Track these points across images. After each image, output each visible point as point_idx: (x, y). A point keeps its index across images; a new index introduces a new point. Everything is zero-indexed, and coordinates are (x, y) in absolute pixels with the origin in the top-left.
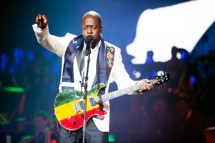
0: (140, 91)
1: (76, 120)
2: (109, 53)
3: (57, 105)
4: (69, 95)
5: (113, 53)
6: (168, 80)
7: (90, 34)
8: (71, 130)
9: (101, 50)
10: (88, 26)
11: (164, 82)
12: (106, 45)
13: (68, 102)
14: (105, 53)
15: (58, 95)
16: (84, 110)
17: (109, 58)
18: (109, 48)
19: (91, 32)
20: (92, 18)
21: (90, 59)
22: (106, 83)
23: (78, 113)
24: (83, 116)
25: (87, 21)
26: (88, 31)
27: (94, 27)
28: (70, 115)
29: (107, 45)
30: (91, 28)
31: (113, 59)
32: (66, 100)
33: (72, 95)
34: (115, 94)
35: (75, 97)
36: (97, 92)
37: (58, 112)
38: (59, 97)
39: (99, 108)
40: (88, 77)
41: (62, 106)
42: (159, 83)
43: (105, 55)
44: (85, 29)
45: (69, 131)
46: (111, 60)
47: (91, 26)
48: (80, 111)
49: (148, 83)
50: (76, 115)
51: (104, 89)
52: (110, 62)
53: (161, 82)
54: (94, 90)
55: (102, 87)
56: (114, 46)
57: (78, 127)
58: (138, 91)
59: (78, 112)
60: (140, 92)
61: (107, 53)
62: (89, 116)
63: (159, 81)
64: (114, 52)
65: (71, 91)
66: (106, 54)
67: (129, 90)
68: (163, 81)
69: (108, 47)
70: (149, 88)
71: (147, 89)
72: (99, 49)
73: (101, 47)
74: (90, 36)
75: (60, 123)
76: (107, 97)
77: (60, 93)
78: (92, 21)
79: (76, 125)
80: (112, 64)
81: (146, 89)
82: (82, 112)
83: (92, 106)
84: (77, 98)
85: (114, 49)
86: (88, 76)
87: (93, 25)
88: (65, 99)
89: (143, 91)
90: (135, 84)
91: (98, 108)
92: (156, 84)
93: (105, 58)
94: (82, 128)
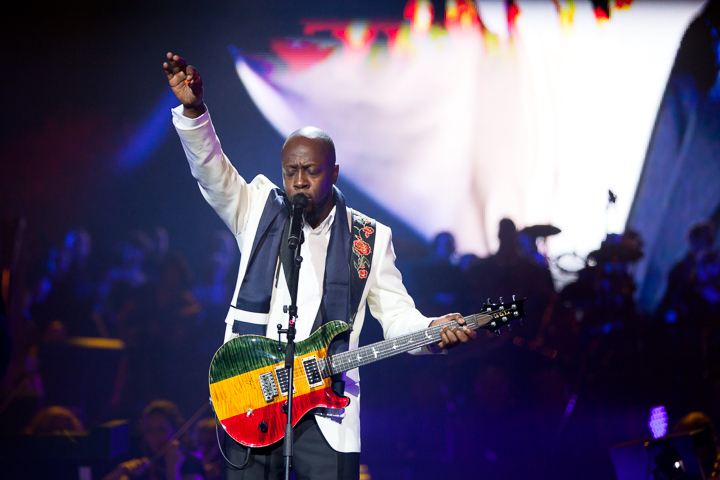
0: (441, 344)
1: (267, 419)
2: (359, 241)
3: (217, 378)
4: (248, 349)
5: (371, 240)
6: (518, 317)
7: (302, 191)
8: (252, 445)
9: (336, 231)
10: (295, 168)
11: (507, 322)
12: (353, 219)
13: (246, 370)
14: (349, 240)
15: (221, 350)
16: (286, 393)
17: (358, 254)
18: (361, 226)
19: (306, 184)
20: (305, 145)
21: (302, 259)
22: (351, 320)
23: (273, 400)
24: (286, 408)
25: (294, 155)
26: (295, 182)
27: (311, 169)
28: (250, 406)
29: (356, 218)
30: (303, 174)
31: (369, 258)
32: (239, 363)
33: (259, 352)
34: (375, 351)
35: (266, 358)
36: (325, 346)
37: (219, 396)
38: (223, 354)
39: (331, 389)
40: (296, 308)
41: (232, 380)
42: (494, 323)
43: (347, 245)
44: (291, 175)
45: (246, 448)
46: (364, 260)
47: (305, 168)
48: (277, 395)
49: (462, 325)
50: (265, 405)
51: (344, 337)
52: (361, 263)
53: (499, 321)
54: (317, 338)
55: (340, 332)
56: (373, 221)
57: (272, 437)
58: (433, 346)
59: (274, 397)
60: (440, 350)
61: (353, 239)
62: (303, 409)
63: (494, 320)
64: (373, 236)
65: (254, 340)
66: (351, 244)
67: (411, 342)
68: (505, 318)
69: (355, 223)
70: (464, 339)
71: (458, 340)
72: (333, 228)
73: (337, 223)
74: (301, 195)
75: (224, 427)
76: (352, 359)
77: (227, 344)
78: (305, 154)
79: (266, 431)
80: (368, 270)
81: (455, 339)
82: (283, 399)
83: (310, 383)
84: (271, 359)
85: (374, 228)
86: (298, 305)
87: (309, 163)
88: (239, 360)
89: (450, 346)
90: (426, 327)
91: (326, 389)
92: (488, 326)
93: (347, 254)
94: (282, 442)
